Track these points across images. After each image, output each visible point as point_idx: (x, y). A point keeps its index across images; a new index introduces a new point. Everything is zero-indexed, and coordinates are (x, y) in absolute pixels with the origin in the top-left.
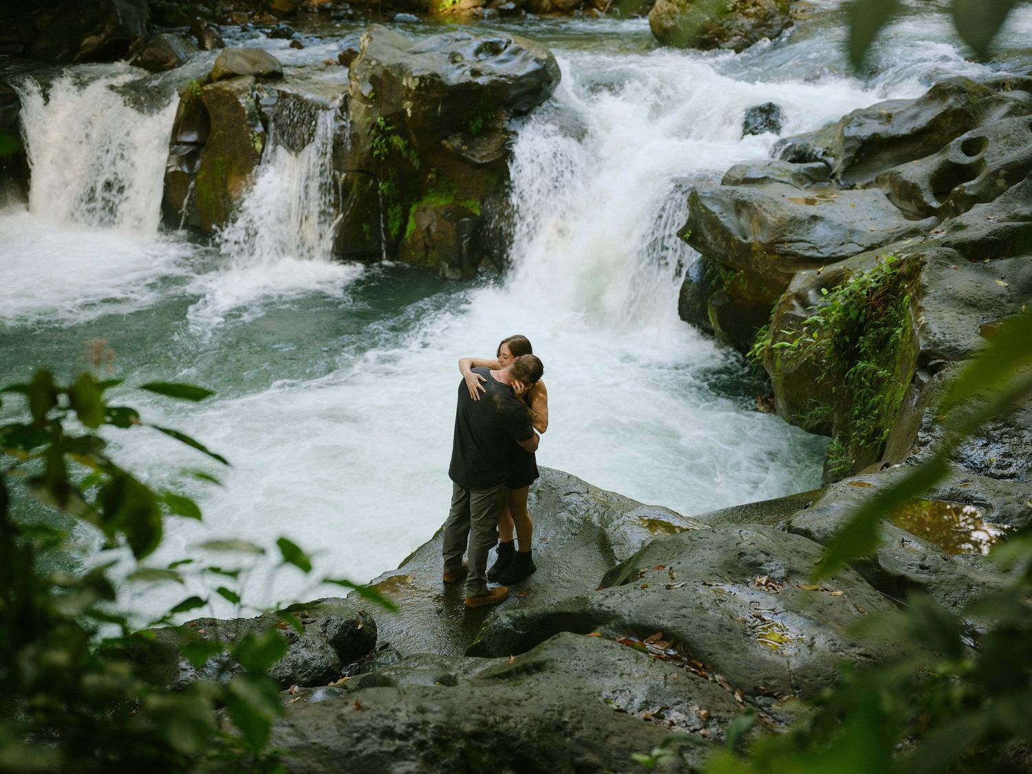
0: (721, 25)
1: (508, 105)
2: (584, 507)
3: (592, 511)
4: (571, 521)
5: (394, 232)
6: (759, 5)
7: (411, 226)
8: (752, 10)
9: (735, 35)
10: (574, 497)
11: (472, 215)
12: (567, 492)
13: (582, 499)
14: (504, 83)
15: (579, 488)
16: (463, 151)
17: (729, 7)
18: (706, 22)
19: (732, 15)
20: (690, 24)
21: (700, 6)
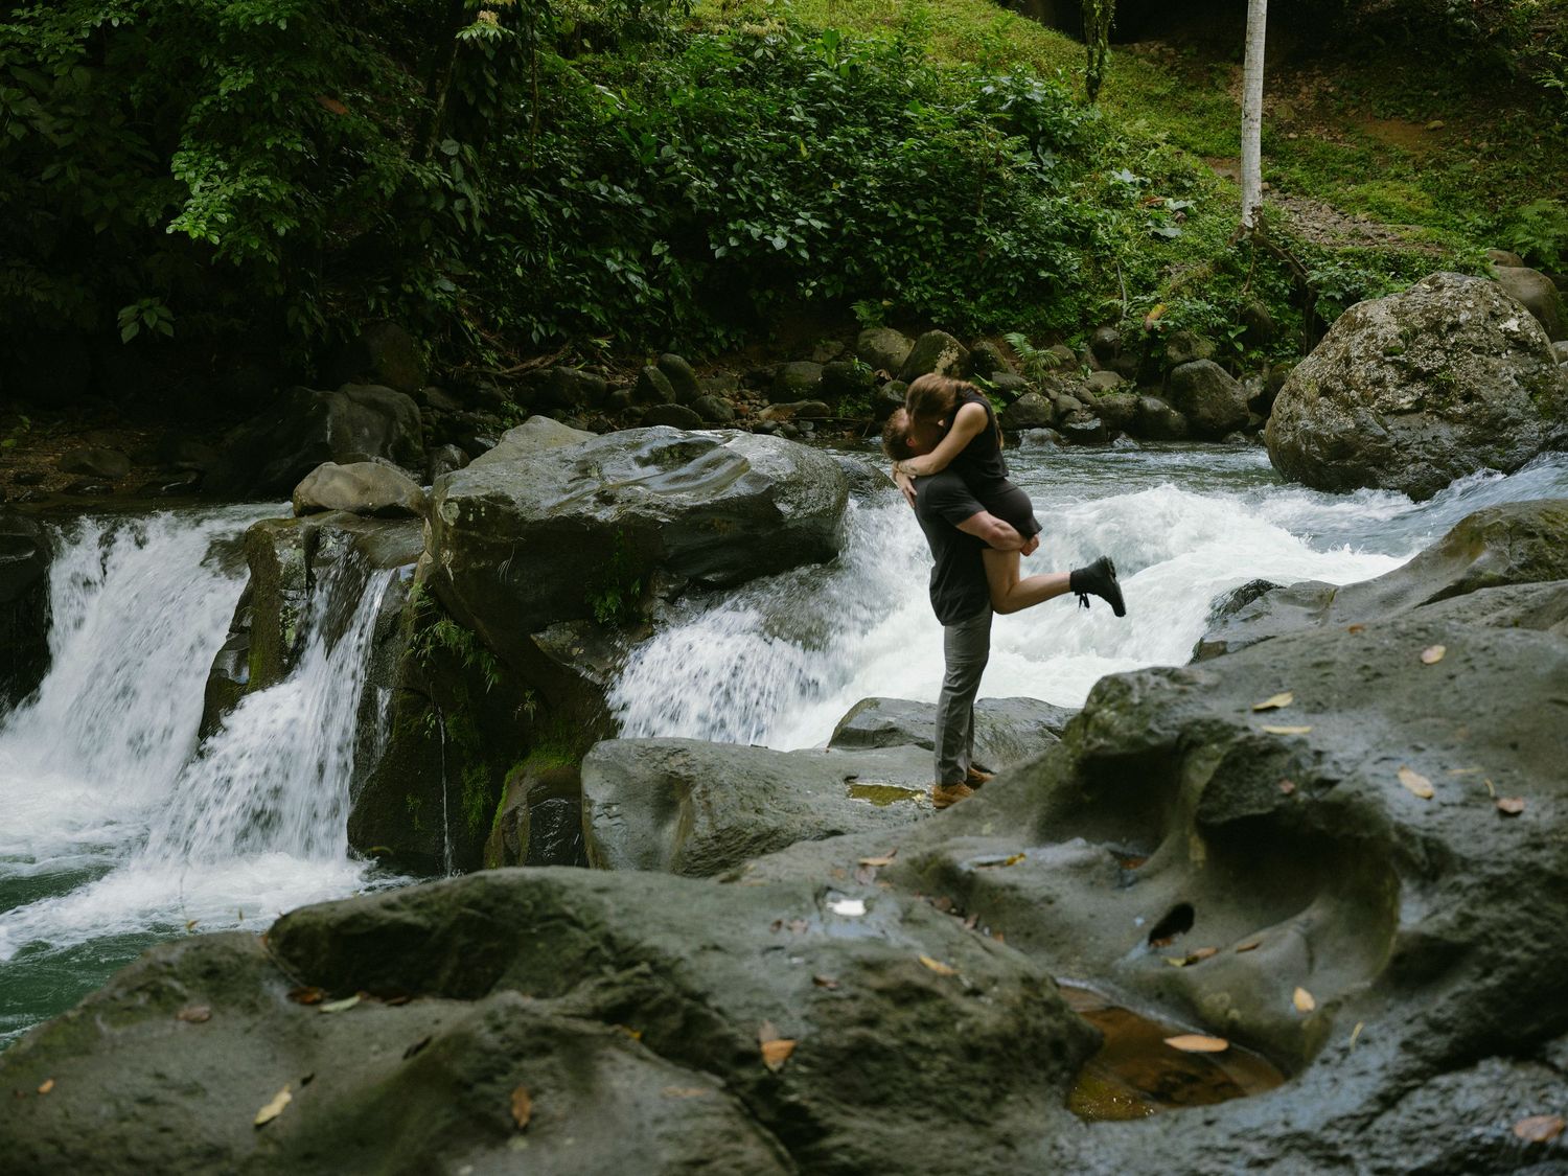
0: (1383, 439)
6: (1479, 398)
8: (1460, 409)
9: (1415, 460)
16: (572, 659)
17: (1405, 402)
18: (1347, 431)
19: (1415, 419)
20: (1318, 437)
21: (1343, 401)
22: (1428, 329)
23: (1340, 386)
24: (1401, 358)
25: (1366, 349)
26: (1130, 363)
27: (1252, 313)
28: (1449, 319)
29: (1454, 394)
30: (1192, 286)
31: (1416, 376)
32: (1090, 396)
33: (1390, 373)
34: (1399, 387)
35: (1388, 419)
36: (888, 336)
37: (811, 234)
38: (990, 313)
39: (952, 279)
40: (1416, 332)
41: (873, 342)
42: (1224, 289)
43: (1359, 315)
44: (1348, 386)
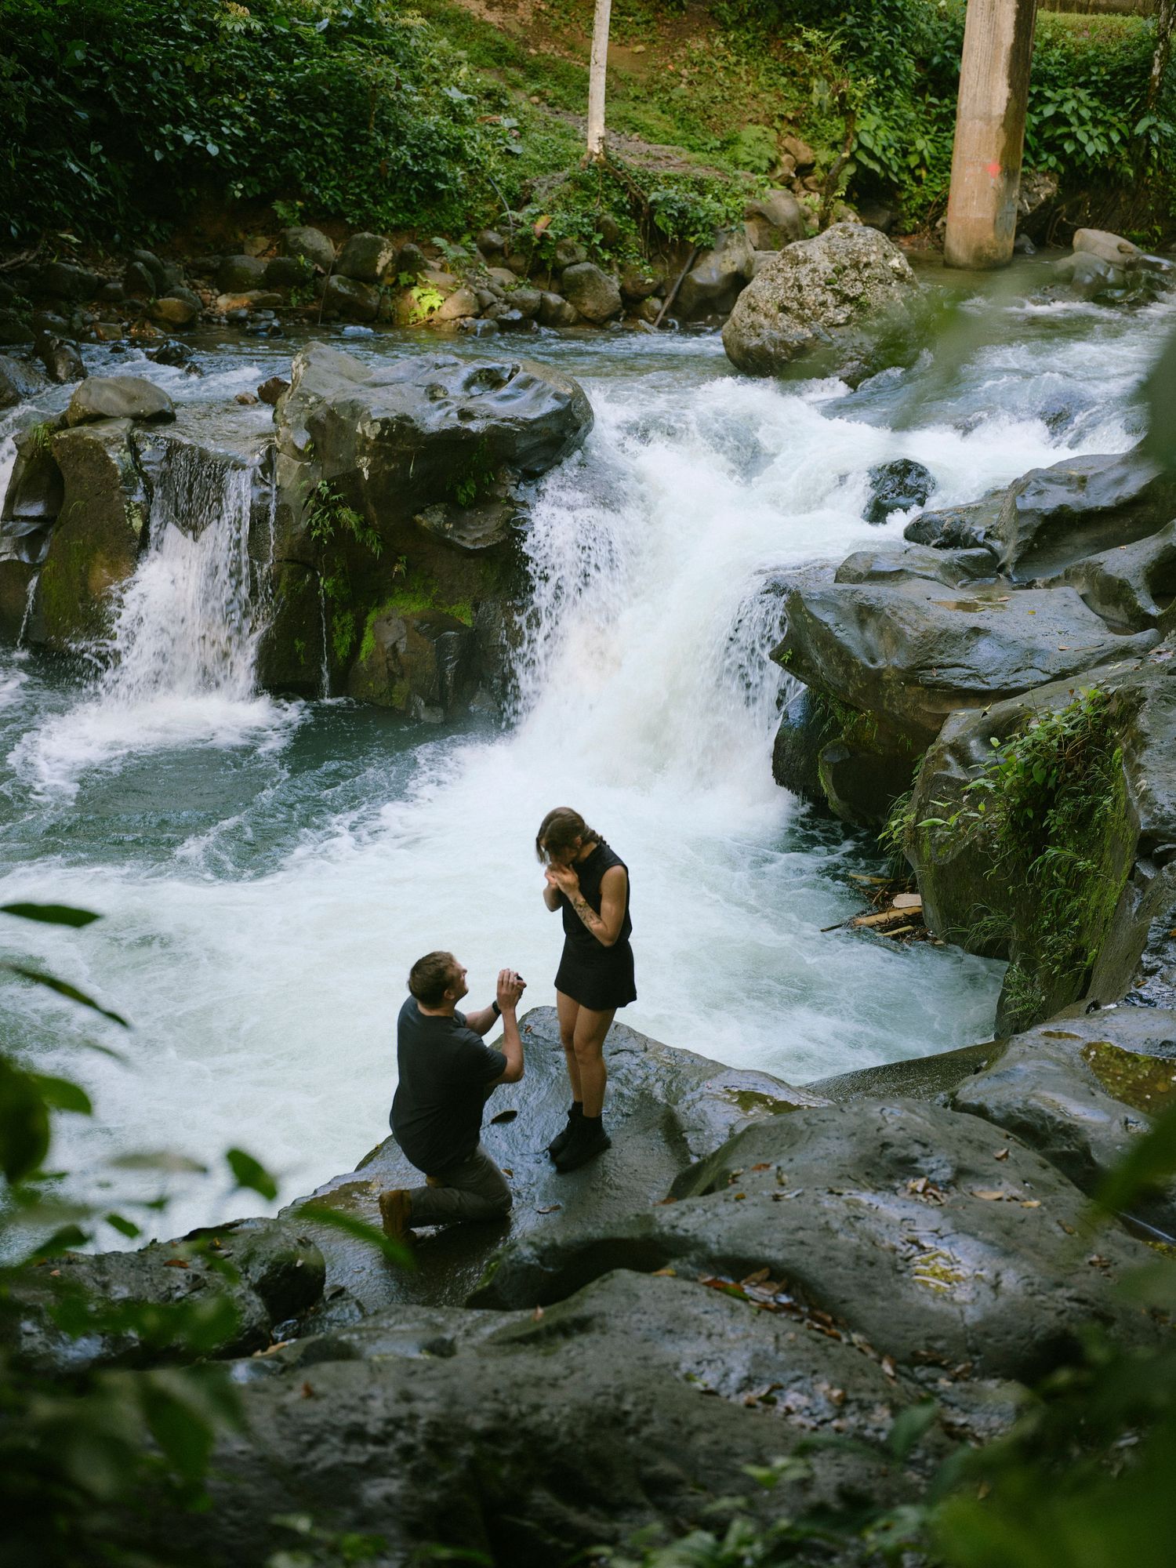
0: (831, 344)
1: (513, 462)
2: (640, 1073)
3: (652, 1079)
4: (621, 1095)
5: (342, 652)
6: (885, 315)
7: (368, 643)
8: (875, 323)
9: (851, 359)
10: (624, 1058)
11: (460, 627)
12: (615, 1049)
13: (636, 1061)
14: (509, 431)
15: (631, 1044)
16: (446, 532)
17: (841, 319)
18: (806, 339)
19: (845, 330)
20: (783, 343)
21: (798, 317)
22: (852, 267)
23: (795, 306)
24: (836, 286)
25: (812, 280)
26: (519, 262)
27: (607, 223)
28: (865, 260)
29: (870, 313)
30: (561, 200)
31: (846, 299)
32: (501, 291)
33: (829, 297)
34: (836, 307)
35: (831, 330)
36: (312, 234)
37: (233, 139)
38: (395, 216)
39: (358, 186)
40: (845, 268)
41: (301, 239)
42: (584, 203)
43: (801, 254)
44: (802, 305)
